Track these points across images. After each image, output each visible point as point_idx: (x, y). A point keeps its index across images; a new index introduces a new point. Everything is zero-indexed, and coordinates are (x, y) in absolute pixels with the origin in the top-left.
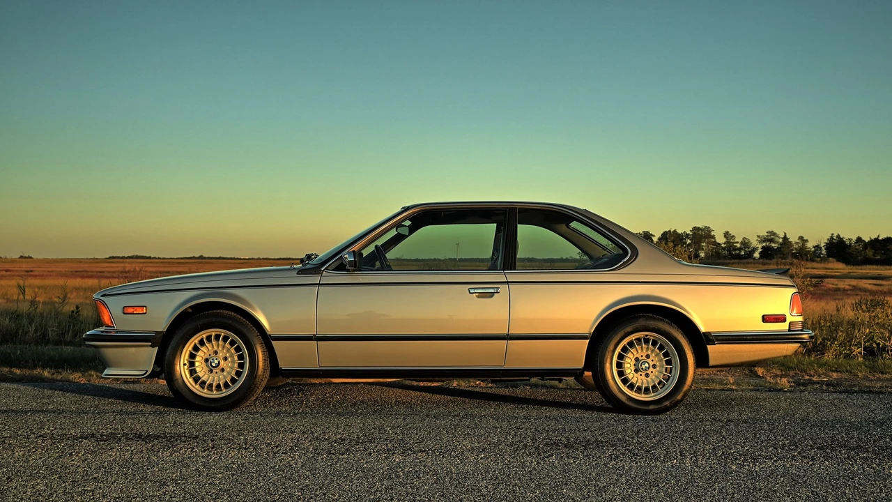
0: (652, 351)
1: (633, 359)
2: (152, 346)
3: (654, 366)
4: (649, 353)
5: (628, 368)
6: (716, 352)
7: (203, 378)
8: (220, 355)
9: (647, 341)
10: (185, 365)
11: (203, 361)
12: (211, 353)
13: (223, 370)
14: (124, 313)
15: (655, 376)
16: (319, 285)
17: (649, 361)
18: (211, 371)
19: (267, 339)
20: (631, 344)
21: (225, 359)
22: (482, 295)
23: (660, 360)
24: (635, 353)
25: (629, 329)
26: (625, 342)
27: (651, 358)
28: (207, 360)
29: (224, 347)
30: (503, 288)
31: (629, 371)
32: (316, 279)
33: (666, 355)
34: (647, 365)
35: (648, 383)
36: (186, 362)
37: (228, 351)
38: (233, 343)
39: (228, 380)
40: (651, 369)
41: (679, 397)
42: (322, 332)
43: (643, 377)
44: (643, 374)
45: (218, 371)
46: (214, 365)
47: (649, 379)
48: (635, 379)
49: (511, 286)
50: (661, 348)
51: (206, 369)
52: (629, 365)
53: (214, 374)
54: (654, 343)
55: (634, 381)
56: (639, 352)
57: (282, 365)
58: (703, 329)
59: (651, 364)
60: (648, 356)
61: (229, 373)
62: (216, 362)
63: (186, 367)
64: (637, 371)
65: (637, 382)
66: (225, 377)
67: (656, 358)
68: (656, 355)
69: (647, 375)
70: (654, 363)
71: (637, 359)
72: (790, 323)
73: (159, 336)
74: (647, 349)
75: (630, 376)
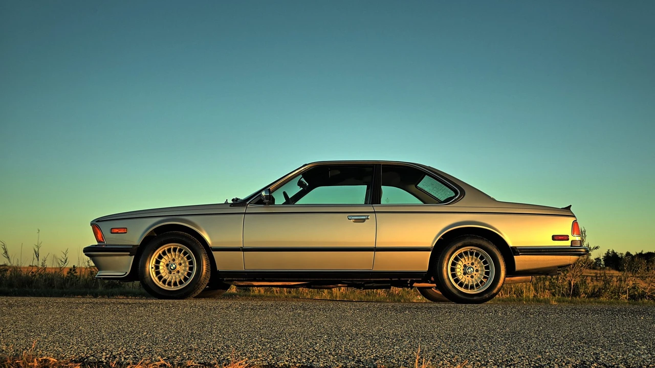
0: (476, 260)
1: (462, 266)
2: (131, 255)
3: (477, 271)
4: (473, 261)
5: (459, 272)
6: (521, 261)
7: (165, 277)
8: (177, 261)
9: (472, 254)
10: (152, 268)
11: (165, 266)
12: (171, 260)
13: (178, 272)
14: (112, 233)
15: (478, 277)
16: (245, 213)
17: (474, 267)
18: (170, 273)
19: (209, 250)
20: (461, 255)
21: (180, 264)
22: (357, 221)
23: (481, 266)
24: (464, 261)
25: (459, 244)
26: (456, 254)
27: (475, 265)
28: (167, 265)
29: (179, 256)
30: (371, 216)
31: (460, 273)
32: (243, 210)
33: (485, 263)
34: (472, 269)
35: (473, 282)
36: (153, 266)
37: (182, 259)
38: (185, 254)
39: (182, 278)
40: (475, 272)
41: (495, 291)
42: (246, 246)
43: (469, 278)
44: (470, 276)
45: (175, 272)
46: (172, 268)
47: (473, 279)
48: (464, 279)
49: (377, 214)
50: (482, 258)
51: (167, 271)
52: (459, 270)
53: (172, 274)
54: (477, 255)
55: (463, 280)
56: (466, 260)
57: (220, 268)
58: (511, 244)
59: (475, 269)
60: (472, 264)
61: (182, 273)
62: (174, 266)
63: (153, 270)
64: (465, 274)
65: (465, 281)
66: (179, 276)
67: (478, 265)
68: (479, 263)
69: (472, 277)
70: (477, 268)
71: (465, 266)
72: (572, 241)
73: (136, 247)
74: (472, 259)
75: (460, 277)
